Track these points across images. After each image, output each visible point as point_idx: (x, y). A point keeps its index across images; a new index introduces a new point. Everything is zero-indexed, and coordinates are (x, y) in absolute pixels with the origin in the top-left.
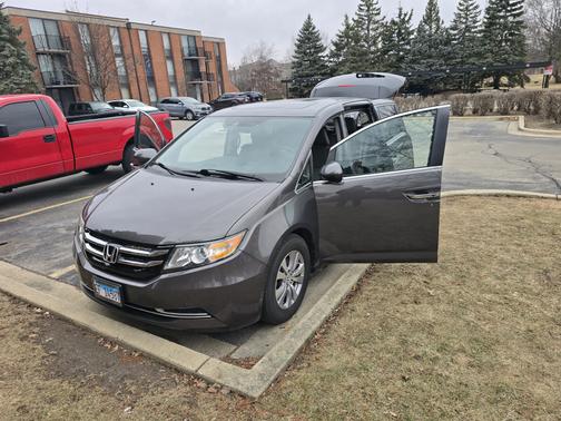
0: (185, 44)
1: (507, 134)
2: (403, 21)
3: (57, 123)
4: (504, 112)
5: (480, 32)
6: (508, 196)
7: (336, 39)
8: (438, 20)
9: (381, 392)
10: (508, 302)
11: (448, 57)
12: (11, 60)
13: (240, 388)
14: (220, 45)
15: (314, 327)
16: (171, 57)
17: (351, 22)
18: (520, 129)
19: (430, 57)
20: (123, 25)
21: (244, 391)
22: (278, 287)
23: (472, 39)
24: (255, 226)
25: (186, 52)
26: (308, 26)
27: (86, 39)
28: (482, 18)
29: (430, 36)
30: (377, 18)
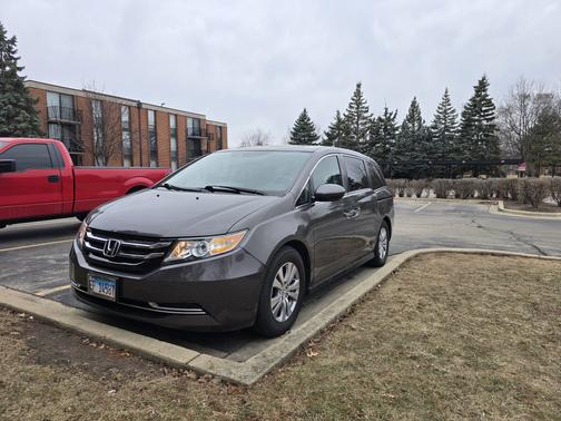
0: (190, 125)
1: (488, 213)
2: (389, 119)
3: (64, 165)
4: (484, 197)
5: (459, 131)
6: (493, 254)
7: (328, 130)
8: (420, 119)
9: (378, 381)
10: (500, 324)
11: (430, 152)
12: (23, 125)
13: (232, 377)
14: (222, 129)
15: (309, 335)
16: (175, 135)
17: (342, 117)
18: (500, 210)
19: (413, 150)
20: (135, 104)
21: (237, 379)
22: (273, 296)
23: (451, 138)
24: (257, 227)
25: (190, 132)
26: (304, 117)
27: (97, 113)
28: (459, 120)
29: (413, 132)
30: (366, 115)
